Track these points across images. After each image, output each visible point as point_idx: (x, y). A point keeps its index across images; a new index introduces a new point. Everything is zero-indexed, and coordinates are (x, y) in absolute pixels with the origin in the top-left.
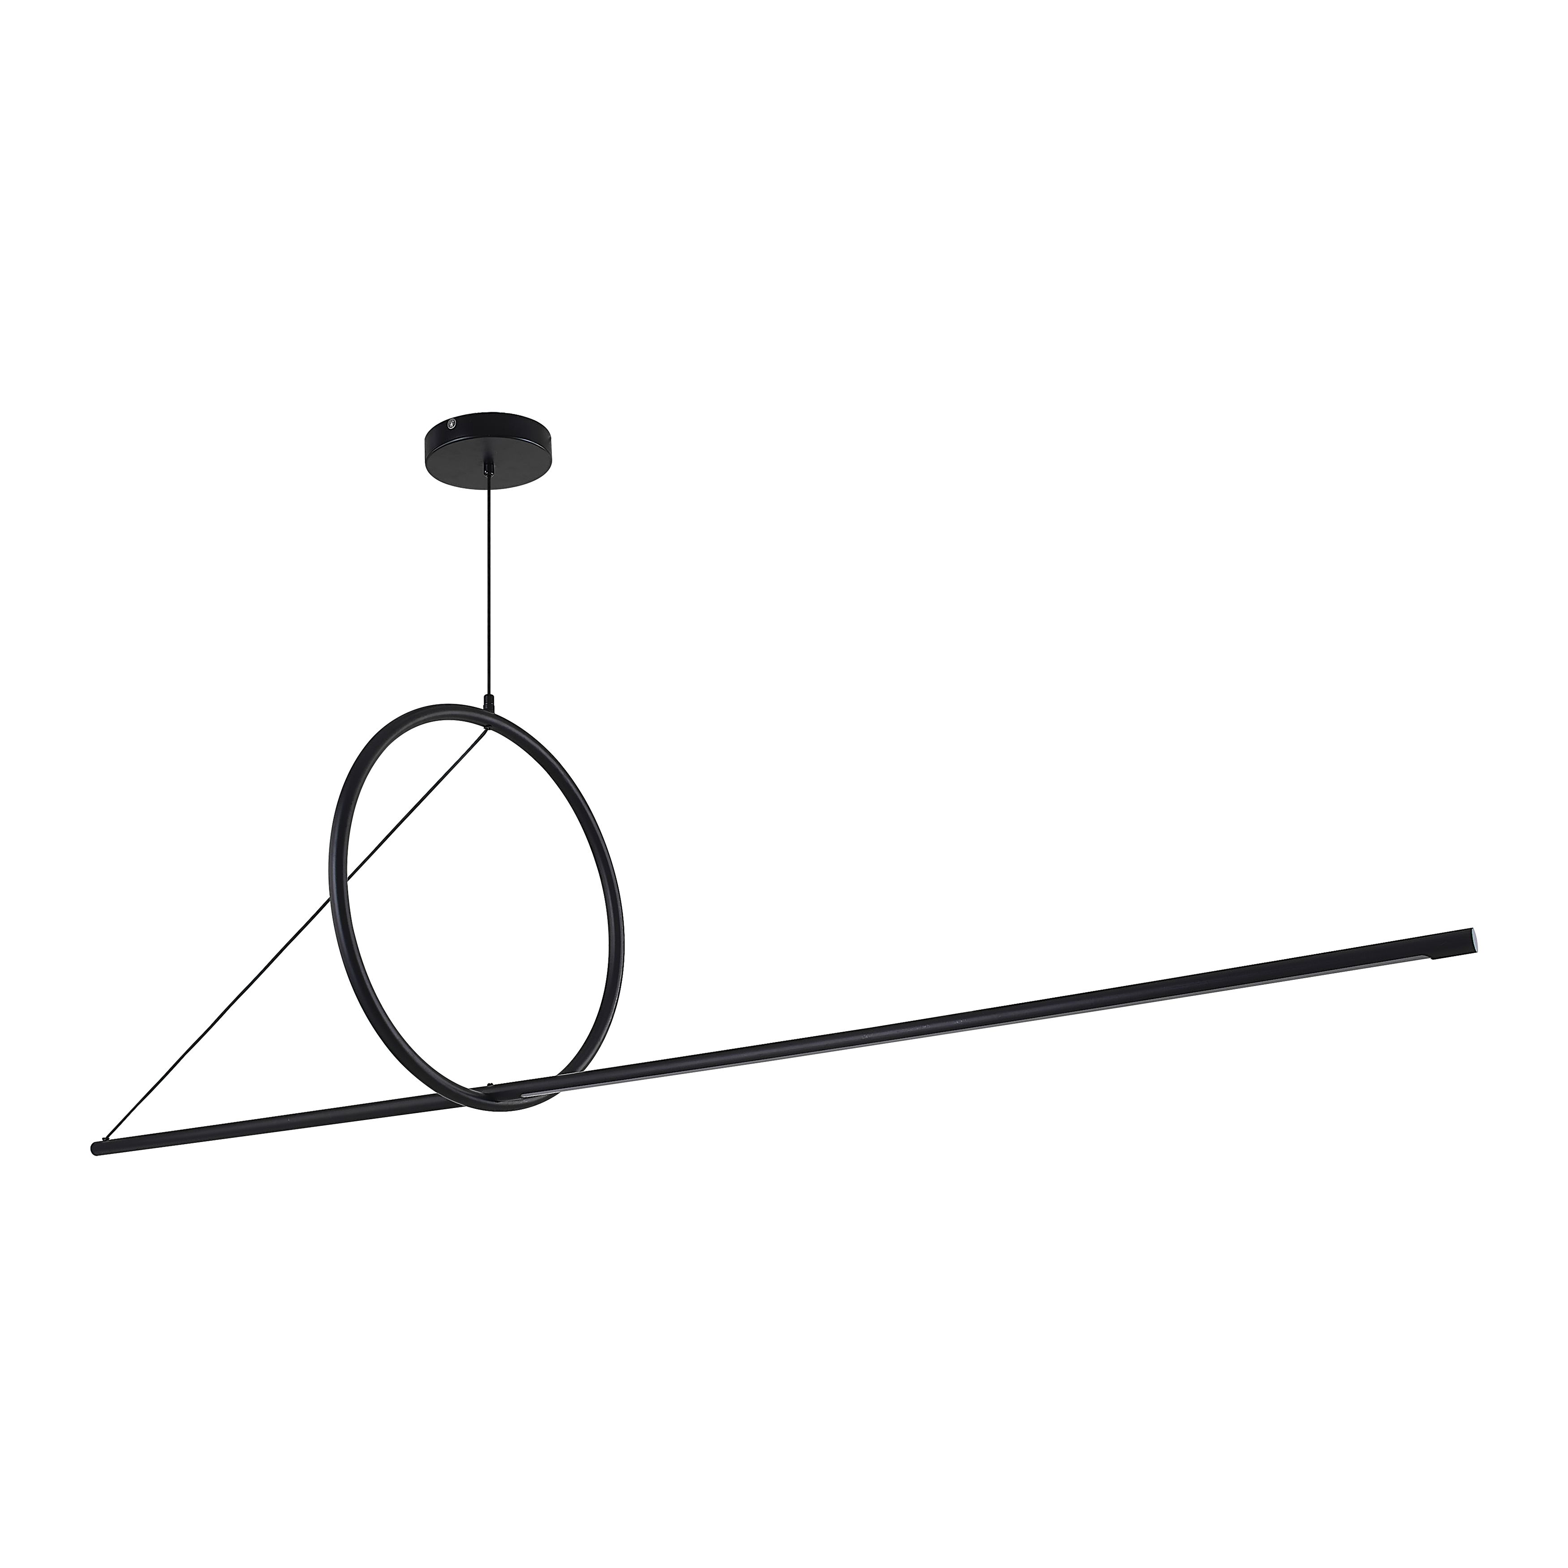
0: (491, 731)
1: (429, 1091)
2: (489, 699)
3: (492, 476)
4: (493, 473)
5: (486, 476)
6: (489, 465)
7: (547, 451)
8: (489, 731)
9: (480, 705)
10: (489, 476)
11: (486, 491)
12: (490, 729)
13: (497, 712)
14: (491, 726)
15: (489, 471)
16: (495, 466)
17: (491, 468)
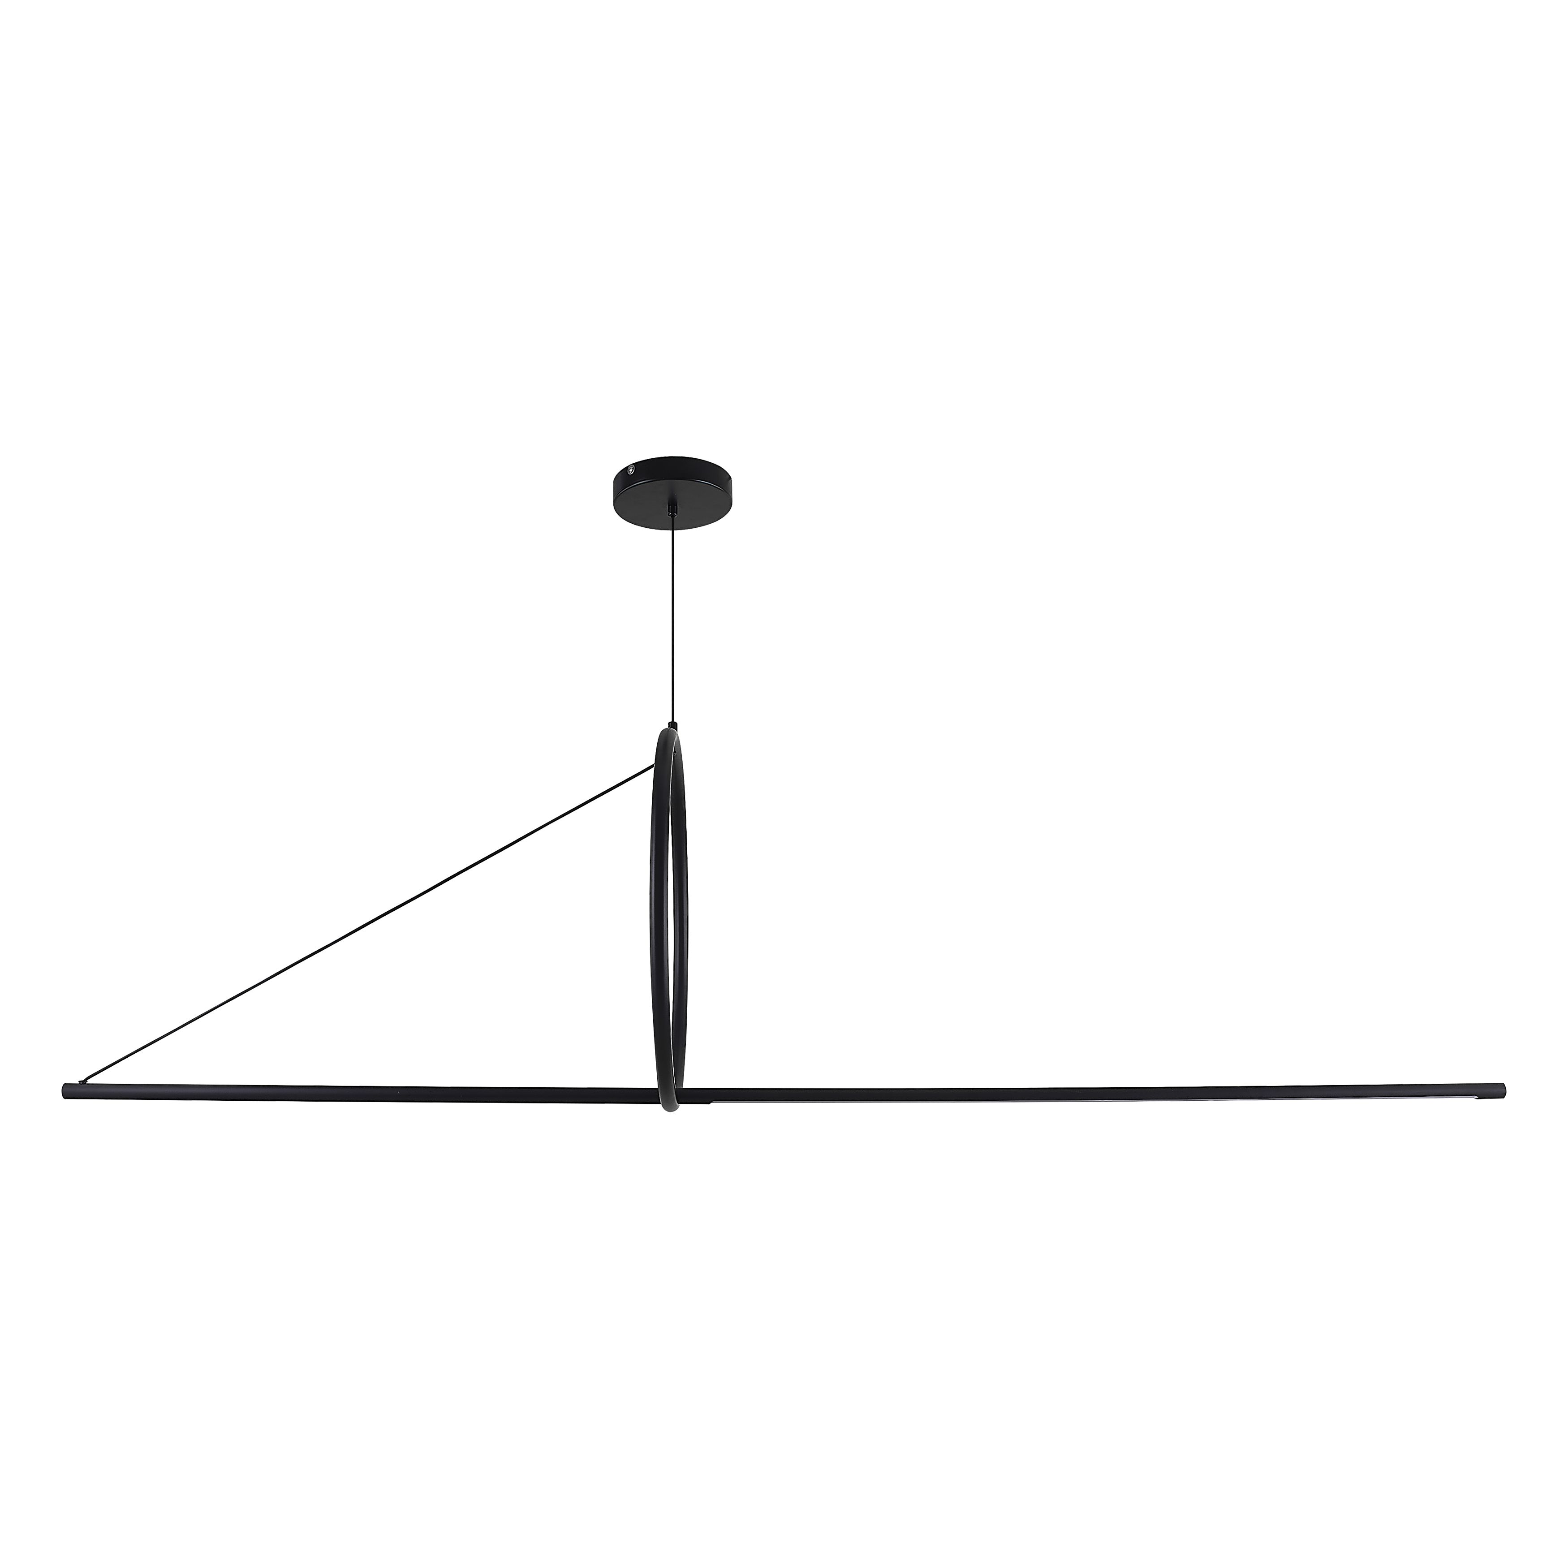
3: (675, 517)
4: (677, 513)
5: (670, 517)
6: (673, 506)
7: (726, 492)
10: (673, 516)
11: (670, 532)
15: (673, 513)
16: (678, 507)
17: (675, 510)
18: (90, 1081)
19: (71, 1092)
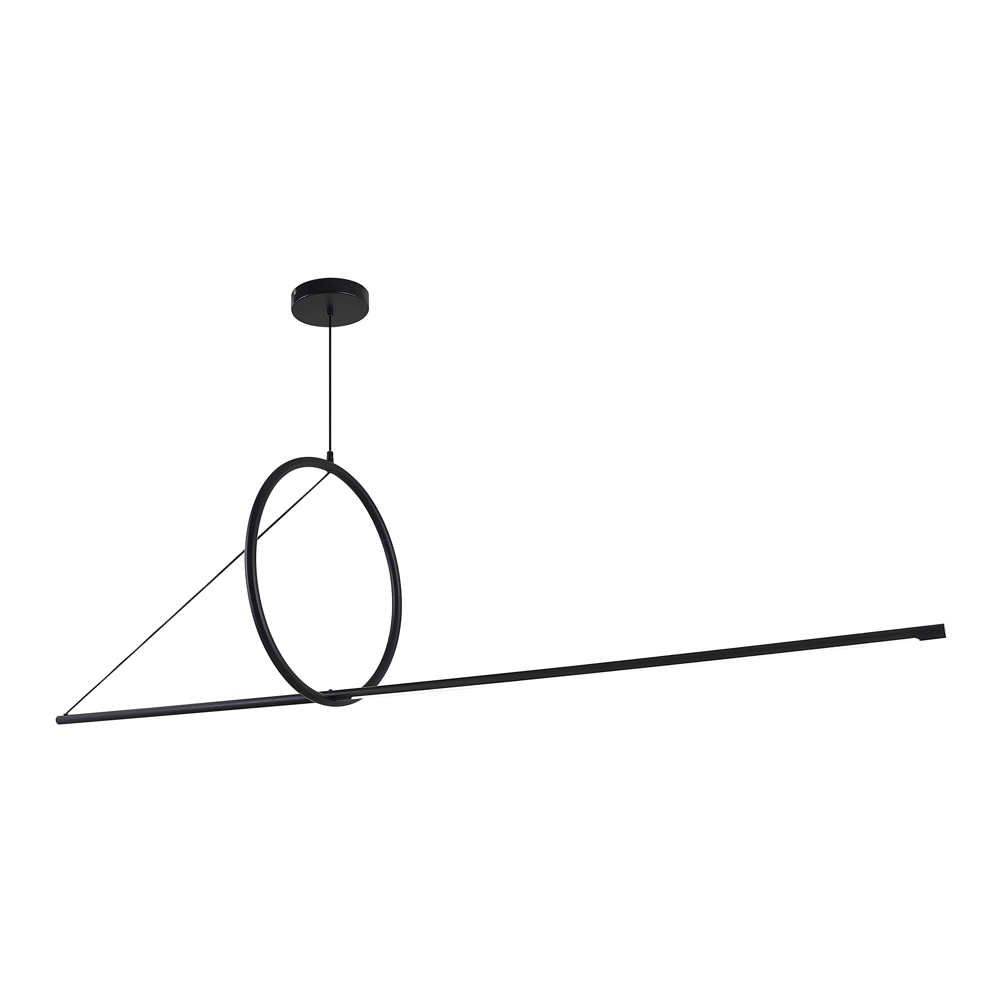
0: (331, 474)
1: (295, 692)
2: (330, 454)
3: (332, 318)
4: (333, 315)
5: (328, 318)
6: (330, 310)
7: (362, 299)
8: (330, 474)
9: (325, 458)
10: (330, 317)
11: (328, 328)
12: (330, 473)
13: (335, 462)
14: (331, 471)
15: (330, 315)
16: (333, 311)
17: (331, 313)
18: (69, 714)
19: (63, 720)
